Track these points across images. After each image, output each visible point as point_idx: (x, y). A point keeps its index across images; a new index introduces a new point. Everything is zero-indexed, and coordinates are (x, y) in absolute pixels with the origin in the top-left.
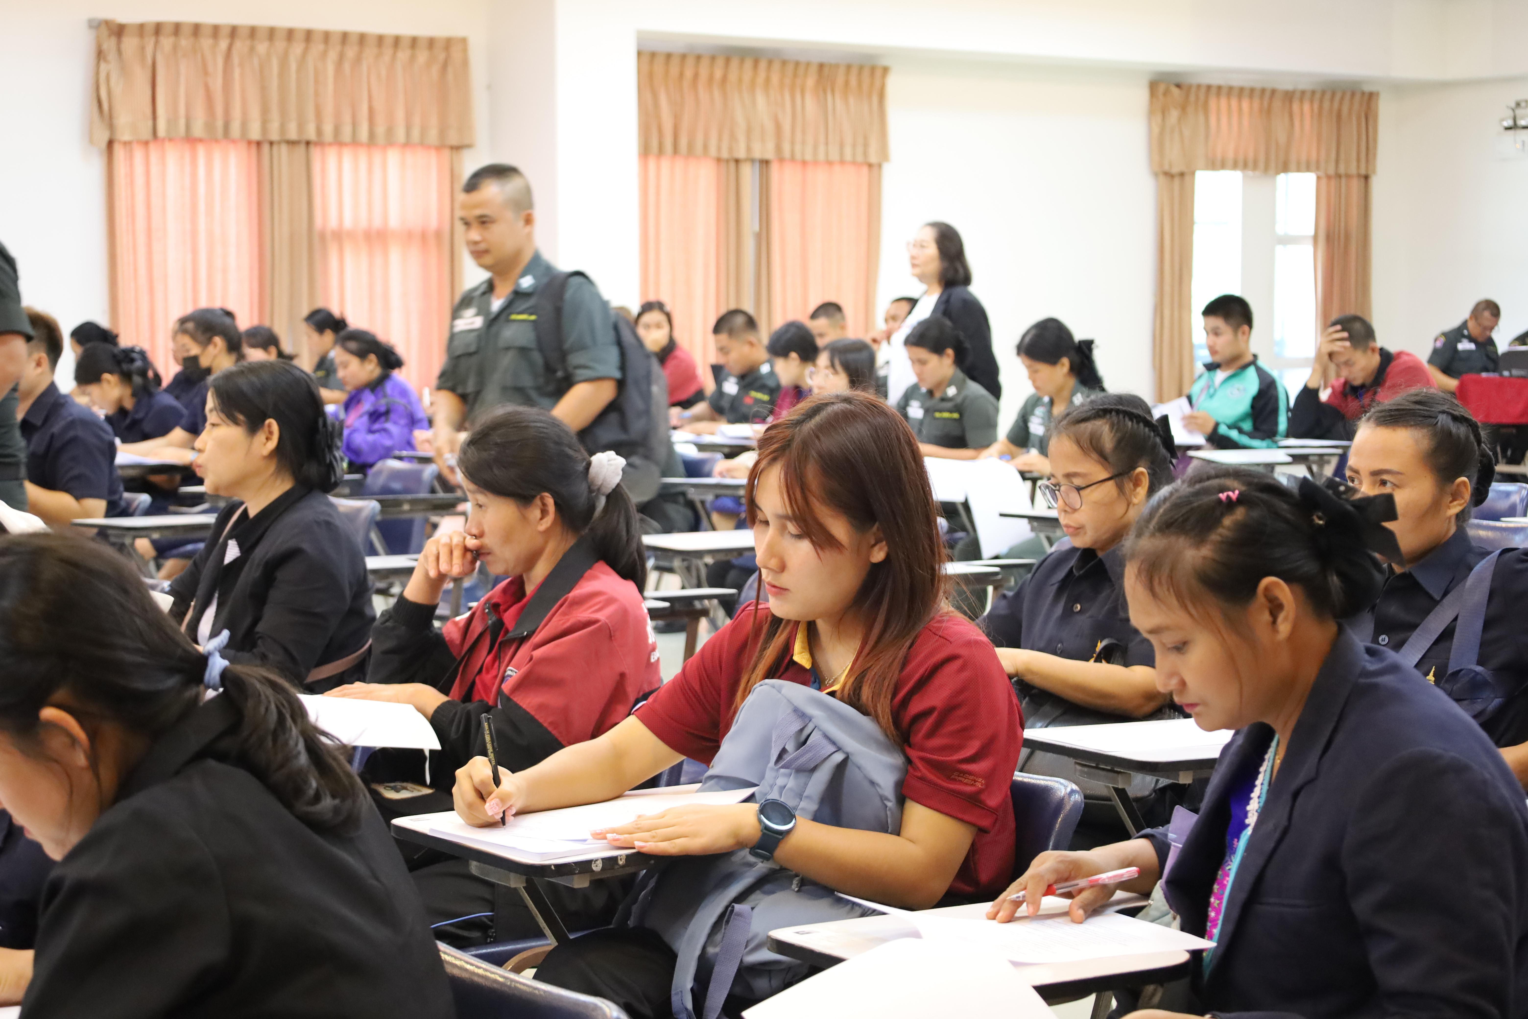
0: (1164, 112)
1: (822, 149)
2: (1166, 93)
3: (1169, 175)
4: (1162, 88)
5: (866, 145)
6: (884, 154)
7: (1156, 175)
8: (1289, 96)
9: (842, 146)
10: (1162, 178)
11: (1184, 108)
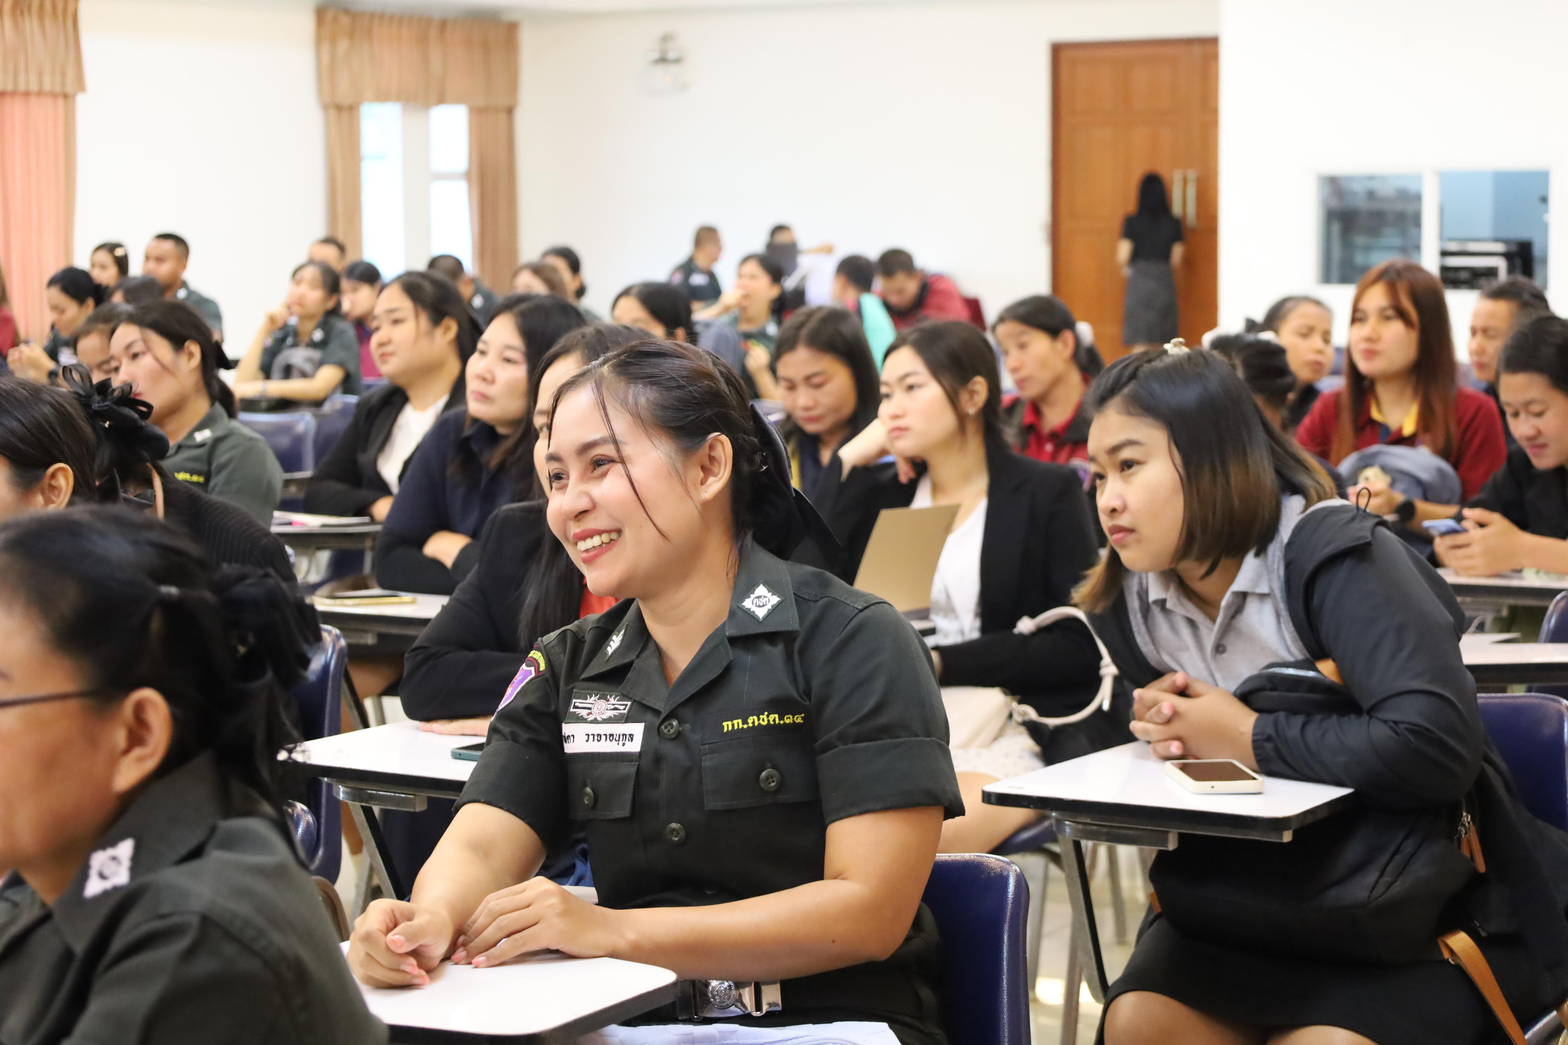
0: (333, 40)
1: (22, 79)
2: (335, 19)
3: (339, 108)
4: (330, 15)
5: (63, 75)
6: (81, 85)
7: (326, 108)
8: (443, 24)
9: (40, 75)
10: (333, 113)
11: (351, 35)
